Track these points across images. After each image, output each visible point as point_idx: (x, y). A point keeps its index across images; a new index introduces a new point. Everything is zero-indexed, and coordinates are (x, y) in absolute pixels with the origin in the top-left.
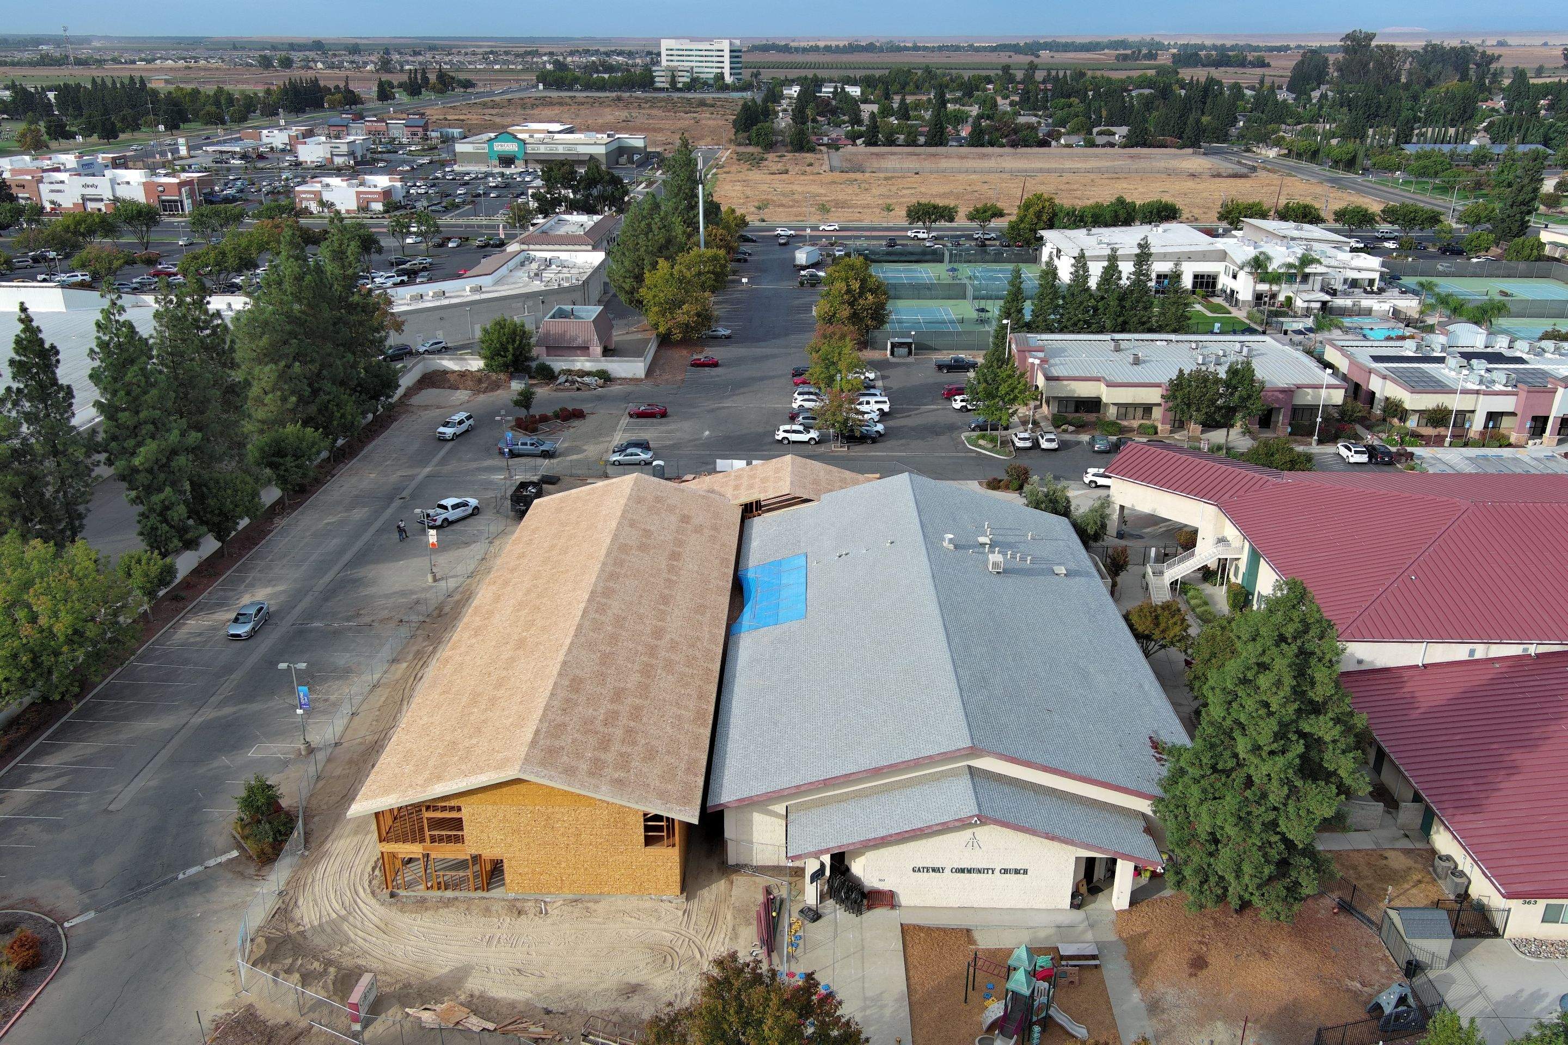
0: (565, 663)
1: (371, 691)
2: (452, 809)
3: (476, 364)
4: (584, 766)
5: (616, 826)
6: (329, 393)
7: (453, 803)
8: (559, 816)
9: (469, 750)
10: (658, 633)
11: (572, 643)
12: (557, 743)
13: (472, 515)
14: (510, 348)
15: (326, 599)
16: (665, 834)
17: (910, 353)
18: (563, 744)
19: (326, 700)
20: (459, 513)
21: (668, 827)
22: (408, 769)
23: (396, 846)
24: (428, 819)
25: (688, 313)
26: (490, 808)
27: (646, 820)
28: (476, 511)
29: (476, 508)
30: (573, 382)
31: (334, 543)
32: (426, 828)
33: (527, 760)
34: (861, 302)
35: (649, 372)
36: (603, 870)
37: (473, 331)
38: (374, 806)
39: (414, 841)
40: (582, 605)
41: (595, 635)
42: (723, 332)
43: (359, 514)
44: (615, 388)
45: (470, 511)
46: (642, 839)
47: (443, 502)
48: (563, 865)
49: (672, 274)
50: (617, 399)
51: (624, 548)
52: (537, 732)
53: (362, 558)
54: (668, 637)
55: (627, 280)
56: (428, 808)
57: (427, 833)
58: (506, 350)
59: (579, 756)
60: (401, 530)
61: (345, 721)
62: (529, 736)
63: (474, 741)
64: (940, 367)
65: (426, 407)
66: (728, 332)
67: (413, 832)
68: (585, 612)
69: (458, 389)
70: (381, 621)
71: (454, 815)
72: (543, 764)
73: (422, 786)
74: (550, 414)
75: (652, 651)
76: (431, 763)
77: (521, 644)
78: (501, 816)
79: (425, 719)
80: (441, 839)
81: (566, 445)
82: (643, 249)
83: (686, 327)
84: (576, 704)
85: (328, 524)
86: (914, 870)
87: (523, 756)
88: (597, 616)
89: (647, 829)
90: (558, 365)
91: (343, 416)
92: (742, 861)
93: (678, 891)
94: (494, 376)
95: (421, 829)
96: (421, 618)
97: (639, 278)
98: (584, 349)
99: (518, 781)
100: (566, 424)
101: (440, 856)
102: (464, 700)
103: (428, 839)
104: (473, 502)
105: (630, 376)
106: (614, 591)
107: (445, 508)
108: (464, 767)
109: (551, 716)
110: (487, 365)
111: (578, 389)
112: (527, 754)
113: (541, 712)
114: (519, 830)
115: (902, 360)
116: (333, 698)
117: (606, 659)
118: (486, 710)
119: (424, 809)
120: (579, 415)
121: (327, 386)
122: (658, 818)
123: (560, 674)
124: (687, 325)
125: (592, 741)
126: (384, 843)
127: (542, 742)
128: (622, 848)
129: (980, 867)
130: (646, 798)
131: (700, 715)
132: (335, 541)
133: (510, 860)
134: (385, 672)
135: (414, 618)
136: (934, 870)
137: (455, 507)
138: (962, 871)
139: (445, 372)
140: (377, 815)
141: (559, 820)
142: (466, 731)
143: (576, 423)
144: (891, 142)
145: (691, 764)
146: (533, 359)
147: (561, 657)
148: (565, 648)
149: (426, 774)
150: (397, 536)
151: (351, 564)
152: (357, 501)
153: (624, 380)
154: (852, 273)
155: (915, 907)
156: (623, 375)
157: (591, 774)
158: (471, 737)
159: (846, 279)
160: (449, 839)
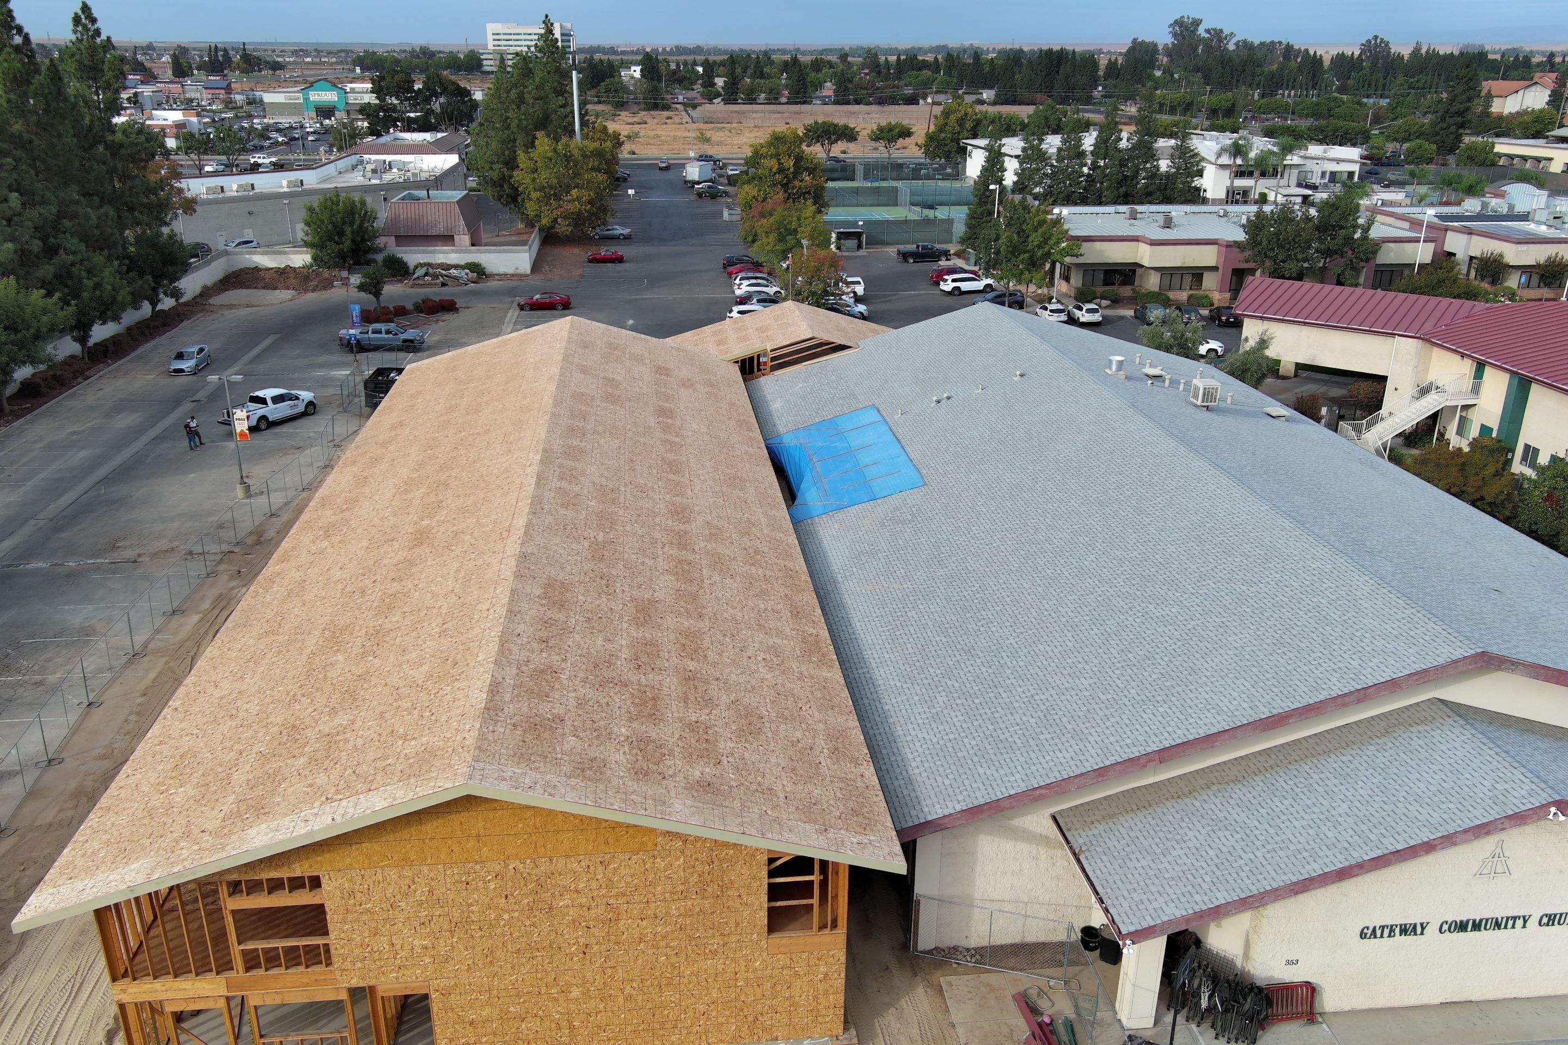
0: (523, 557)
1: (130, 662)
2: (296, 884)
3: (301, 259)
4: (619, 757)
5: (702, 893)
6: (74, 253)
7: (298, 870)
8: (566, 881)
9: (330, 739)
10: (681, 513)
11: (529, 525)
12: (545, 709)
13: (304, 414)
14: (348, 230)
15: (58, 529)
16: (815, 901)
17: (859, 247)
18: (559, 710)
19: (38, 684)
20: (283, 410)
21: (824, 884)
22: (180, 795)
23: (158, 985)
24: (234, 912)
25: (578, 199)
26: (393, 874)
27: (772, 874)
28: (311, 409)
29: (310, 403)
30: (435, 276)
31: (82, 455)
32: (232, 936)
33: (483, 749)
34: (797, 183)
35: (536, 267)
36: (669, 995)
37: (294, 232)
38: (89, 895)
39: (202, 969)
40: (533, 470)
41: (570, 514)
42: (620, 230)
43: (124, 421)
44: (493, 284)
45: (301, 408)
46: (762, 918)
47: (260, 394)
48: (576, 993)
49: (555, 150)
50: (497, 293)
51: (579, 397)
52: (495, 688)
53: (126, 472)
54: (700, 519)
55: (495, 166)
56: (235, 888)
57: (236, 949)
58: (341, 233)
59: (602, 735)
60: (192, 434)
61: (73, 718)
62: (479, 697)
63: (342, 719)
64: (905, 256)
65: (231, 307)
66: (626, 231)
67: (198, 943)
68: (540, 478)
69: (276, 288)
70: (155, 555)
71: (303, 898)
72: (522, 756)
73: (216, 834)
74: (409, 306)
75: (682, 541)
76: (238, 778)
77: (421, 538)
78: (421, 892)
79: (226, 686)
80: (272, 959)
81: (436, 338)
82: (514, 125)
83: (577, 219)
84: (567, 630)
85: (74, 433)
86: (1363, 935)
87: (471, 741)
88: (564, 484)
89: (774, 892)
90: (413, 257)
91: (97, 286)
92: (948, 940)
93: (838, 1028)
94: (326, 273)
95: (220, 938)
96: (225, 547)
97: (511, 164)
98: (448, 239)
99: (468, 802)
100: (433, 318)
101: (272, 999)
102: (312, 642)
103: (238, 962)
104: (306, 395)
105: (510, 271)
106: (582, 451)
107: (262, 401)
108: (321, 779)
109: (518, 654)
110: (315, 258)
111: (444, 285)
112: (482, 737)
113: (494, 647)
114: (469, 921)
115: (853, 254)
116: (52, 678)
117: (599, 552)
118: (364, 655)
119: (224, 891)
120: (448, 307)
121: (72, 242)
122: (802, 864)
123: (518, 576)
124: (579, 213)
125: (621, 701)
126: (123, 983)
127: (510, 709)
128: (717, 941)
129: (1499, 914)
130: (776, 820)
131: (810, 647)
132: (83, 454)
133: (446, 993)
134: (158, 631)
135: (214, 548)
136: (1404, 930)
137: (277, 399)
138: (1462, 927)
139: (257, 269)
140: (101, 915)
141: (567, 889)
142: (321, 700)
143: (448, 316)
144: (751, 100)
145: (837, 737)
146: (380, 250)
147: (513, 547)
148: (518, 532)
149: (229, 803)
150: (185, 443)
151: (106, 481)
152: (123, 406)
153: (503, 276)
154: (783, 149)
155: (1352, 1013)
156: (502, 270)
157: (640, 774)
158: (334, 712)
159: (777, 156)
160: (293, 958)
